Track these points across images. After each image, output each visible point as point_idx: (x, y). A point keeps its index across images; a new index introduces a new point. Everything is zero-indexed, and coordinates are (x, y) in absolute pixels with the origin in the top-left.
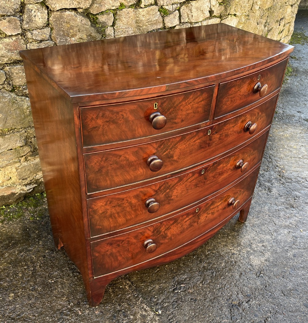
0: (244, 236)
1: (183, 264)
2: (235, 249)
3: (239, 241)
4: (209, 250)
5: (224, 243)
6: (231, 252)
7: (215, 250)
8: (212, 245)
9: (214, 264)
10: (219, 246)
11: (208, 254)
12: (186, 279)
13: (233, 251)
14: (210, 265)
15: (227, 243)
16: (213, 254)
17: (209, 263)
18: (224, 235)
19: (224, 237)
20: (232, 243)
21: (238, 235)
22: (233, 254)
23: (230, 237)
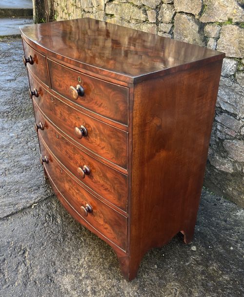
0: (103, 275)
1: (72, 221)
2: (85, 262)
3: (95, 268)
4: (85, 240)
5: (93, 253)
6: (81, 258)
7: (85, 244)
8: (91, 243)
9: (68, 243)
10: (90, 248)
11: (80, 239)
12: (57, 222)
13: (83, 260)
14: (68, 239)
15: (93, 256)
16: (81, 243)
17: (71, 239)
18: (105, 255)
19: (102, 254)
20: (94, 261)
21: (104, 269)
22: (79, 259)
23: (101, 260)
